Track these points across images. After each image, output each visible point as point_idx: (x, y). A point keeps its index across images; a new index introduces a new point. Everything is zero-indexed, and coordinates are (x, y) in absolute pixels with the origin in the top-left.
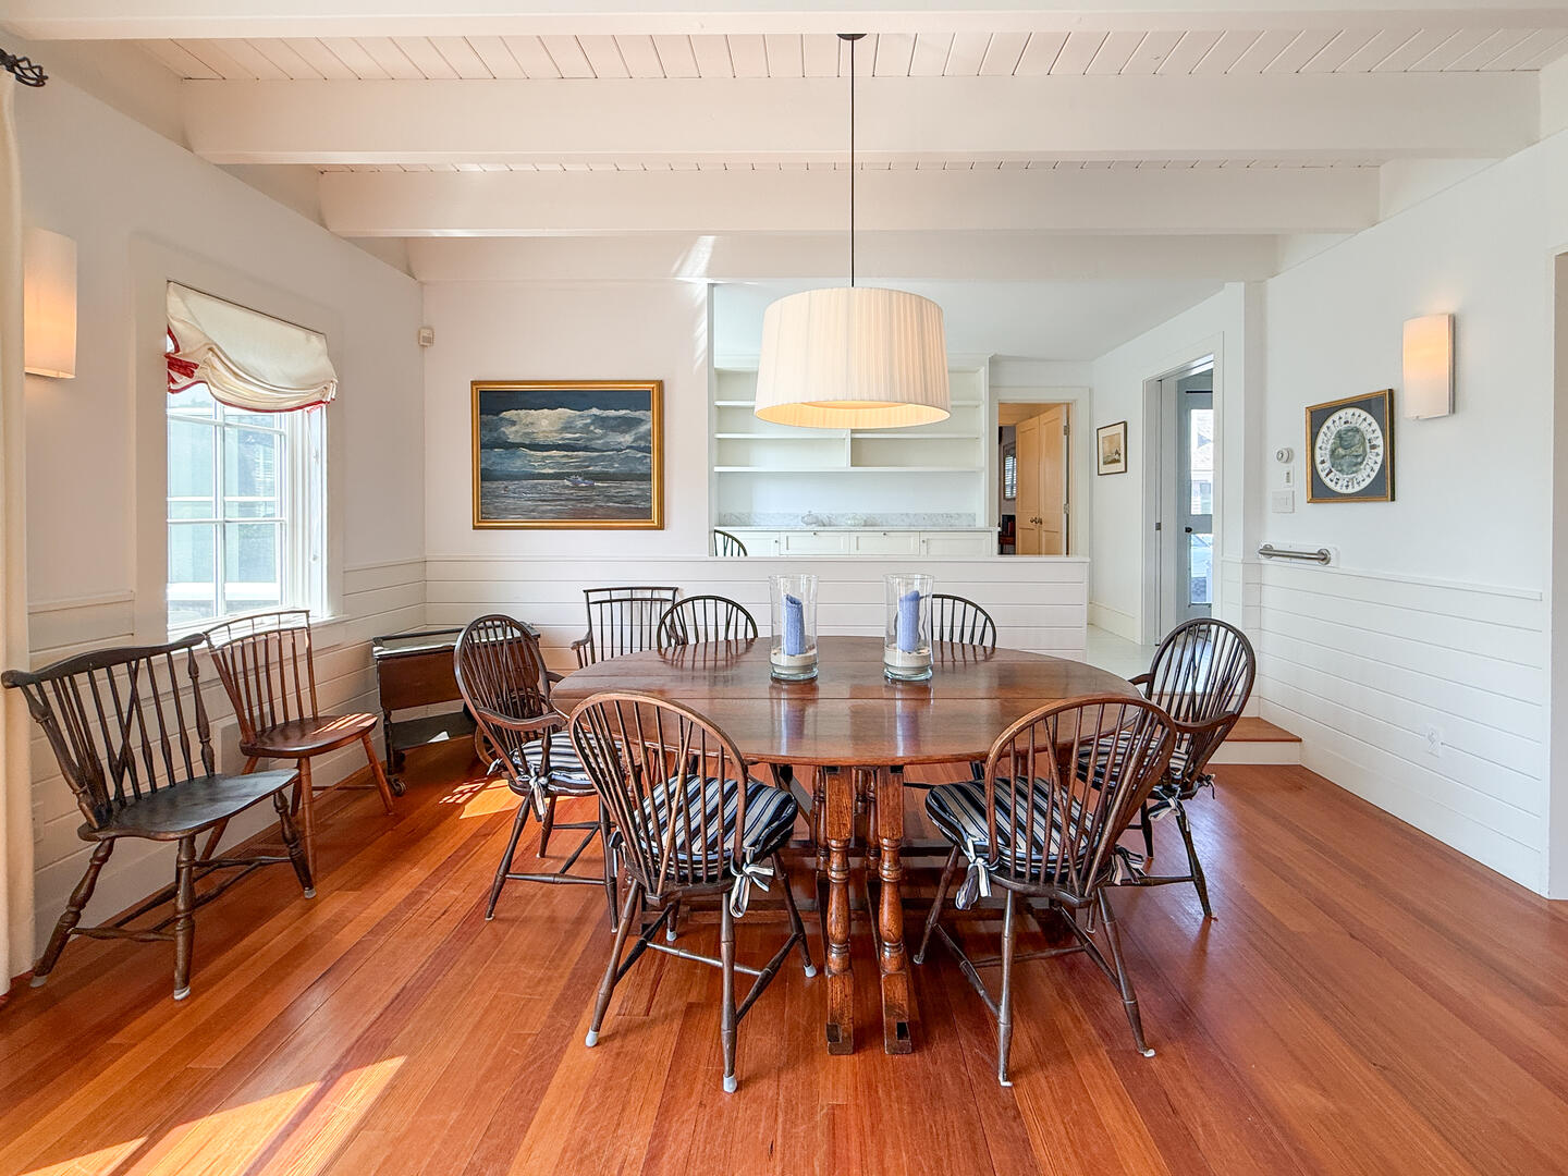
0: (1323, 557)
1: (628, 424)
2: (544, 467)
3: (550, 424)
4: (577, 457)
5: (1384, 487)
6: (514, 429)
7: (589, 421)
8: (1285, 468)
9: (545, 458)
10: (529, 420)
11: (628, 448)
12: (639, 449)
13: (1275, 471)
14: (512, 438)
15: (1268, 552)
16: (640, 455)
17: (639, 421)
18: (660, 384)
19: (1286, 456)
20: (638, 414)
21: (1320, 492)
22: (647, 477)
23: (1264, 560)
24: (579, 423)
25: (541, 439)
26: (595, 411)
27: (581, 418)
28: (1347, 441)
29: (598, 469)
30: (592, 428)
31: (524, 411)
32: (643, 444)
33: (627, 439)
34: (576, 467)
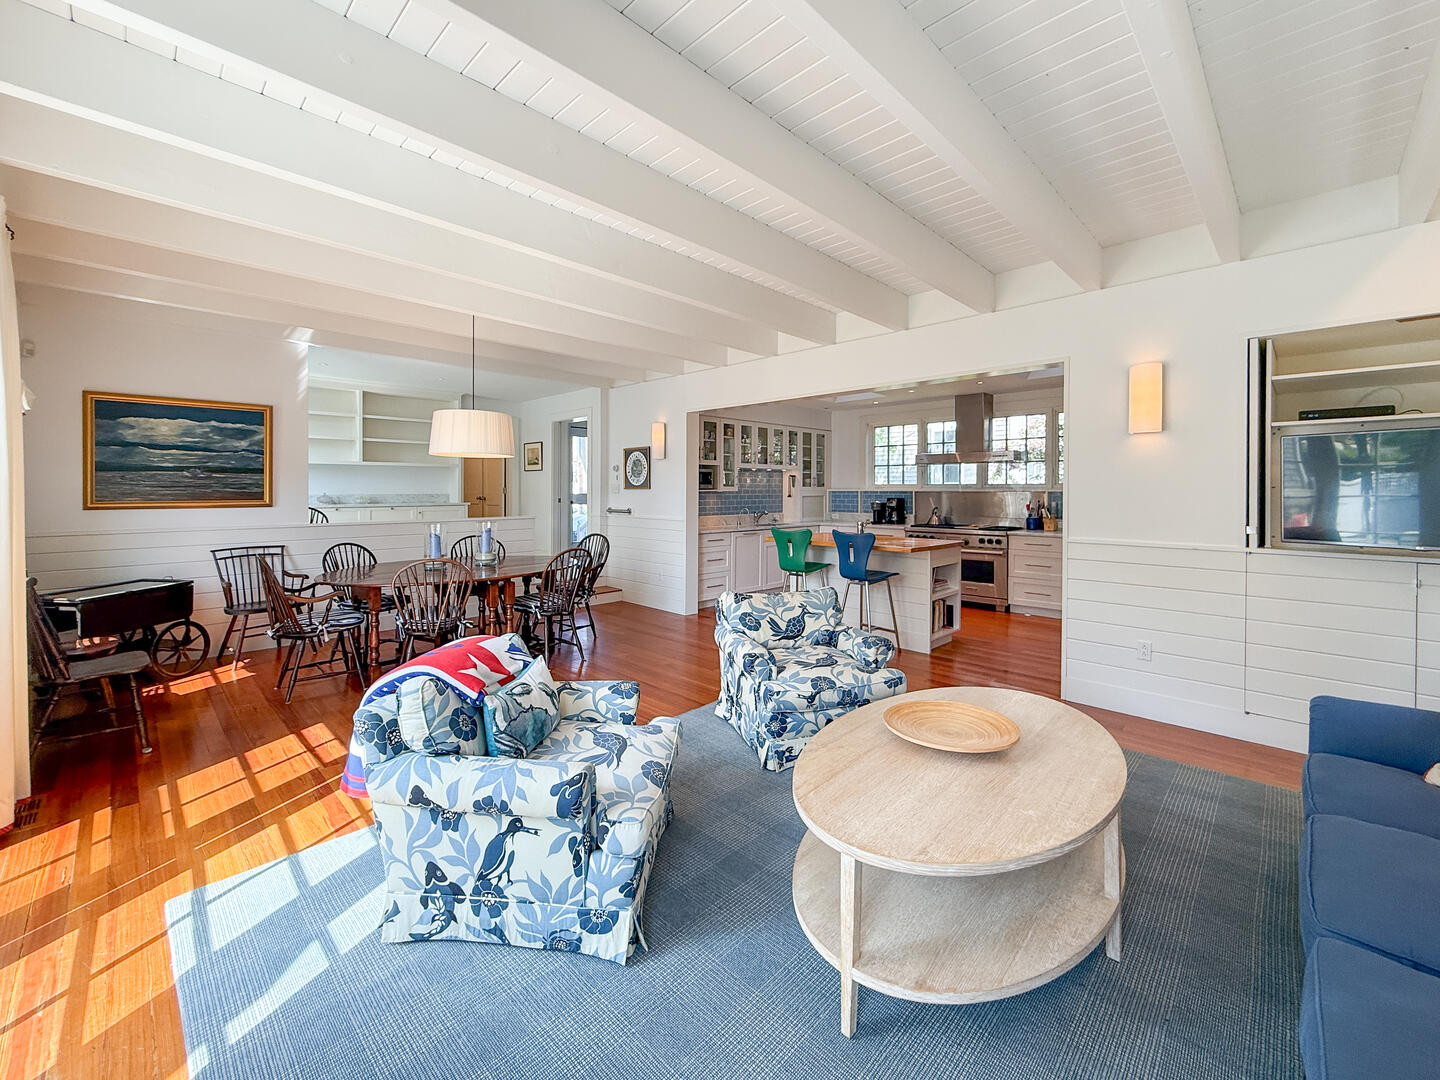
0: (629, 512)
1: (243, 434)
2: (164, 462)
3: (171, 430)
4: (196, 455)
5: (647, 485)
6: (132, 431)
7: (208, 430)
8: (616, 473)
9: (163, 455)
10: (149, 426)
11: (244, 450)
12: (253, 452)
13: (613, 474)
14: (130, 439)
15: (610, 511)
16: (254, 455)
17: (254, 433)
18: (271, 408)
19: (616, 469)
20: (252, 427)
21: (628, 485)
22: (261, 471)
23: (608, 515)
24: (199, 431)
25: (160, 441)
26: (213, 423)
27: (200, 428)
28: (637, 463)
29: (216, 464)
30: (211, 435)
31: (142, 419)
32: (256, 448)
33: (244, 444)
34: (195, 463)
